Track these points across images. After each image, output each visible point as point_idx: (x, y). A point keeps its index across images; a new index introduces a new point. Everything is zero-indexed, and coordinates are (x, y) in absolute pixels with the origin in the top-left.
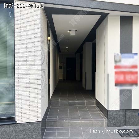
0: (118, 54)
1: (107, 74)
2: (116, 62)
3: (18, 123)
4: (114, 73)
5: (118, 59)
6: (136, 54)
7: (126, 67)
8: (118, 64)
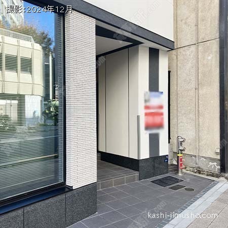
0: (147, 93)
1: (138, 116)
2: (146, 101)
3: (74, 188)
4: (144, 115)
5: (147, 98)
6: (162, 93)
7: (153, 108)
8: (148, 104)
